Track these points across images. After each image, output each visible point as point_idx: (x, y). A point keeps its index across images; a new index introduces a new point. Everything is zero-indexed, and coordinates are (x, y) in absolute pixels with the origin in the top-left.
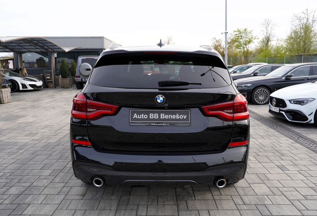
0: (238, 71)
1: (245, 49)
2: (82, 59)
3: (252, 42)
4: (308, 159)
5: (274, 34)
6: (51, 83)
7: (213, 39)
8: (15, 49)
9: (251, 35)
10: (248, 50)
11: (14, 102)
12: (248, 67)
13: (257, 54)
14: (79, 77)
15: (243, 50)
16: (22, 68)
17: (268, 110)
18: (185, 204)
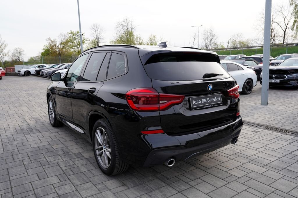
3: (84, 43)
5: (102, 37)
7: (48, 40)
9: (84, 37)
15: (77, 50)
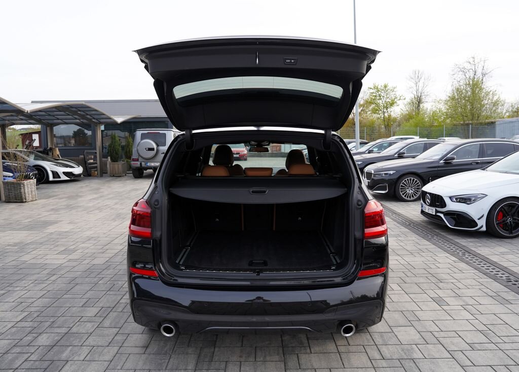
0: (375, 150)
1: (386, 115)
2: (142, 134)
3: (395, 104)
4: (477, 287)
5: (428, 92)
6: (96, 169)
8: (44, 120)
9: (395, 94)
10: (390, 116)
11: (40, 199)
12: (390, 144)
13: (405, 122)
14: (137, 160)
15: (383, 116)
16: (54, 147)
17: (420, 211)
18: (297, 359)
